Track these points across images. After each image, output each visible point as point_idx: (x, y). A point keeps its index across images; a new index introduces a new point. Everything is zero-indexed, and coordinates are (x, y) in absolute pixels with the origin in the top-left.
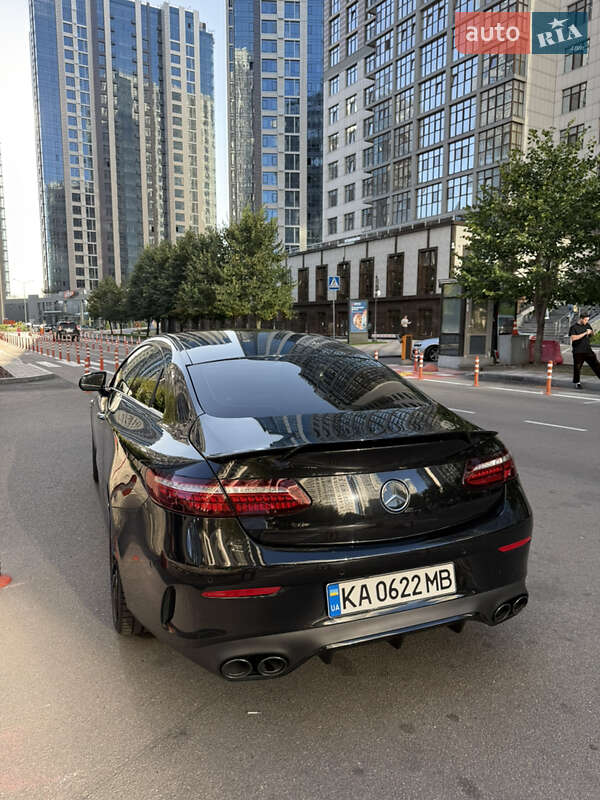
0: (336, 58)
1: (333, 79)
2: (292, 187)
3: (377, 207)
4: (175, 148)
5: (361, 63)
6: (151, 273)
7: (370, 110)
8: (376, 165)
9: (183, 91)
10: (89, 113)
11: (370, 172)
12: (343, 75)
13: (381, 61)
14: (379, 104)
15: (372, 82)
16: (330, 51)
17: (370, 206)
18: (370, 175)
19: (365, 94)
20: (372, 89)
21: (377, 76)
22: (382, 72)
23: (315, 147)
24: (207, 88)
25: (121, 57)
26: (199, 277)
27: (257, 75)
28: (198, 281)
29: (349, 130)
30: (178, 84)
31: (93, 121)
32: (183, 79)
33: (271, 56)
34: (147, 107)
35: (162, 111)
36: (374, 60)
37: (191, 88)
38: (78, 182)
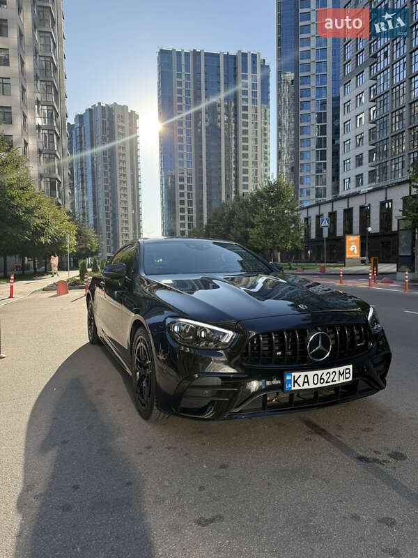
0: (349, 69)
1: (347, 83)
2: (321, 160)
3: (379, 169)
4: (243, 142)
5: (367, 70)
6: (215, 223)
7: (373, 101)
8: (378, 140)
9: (250, 105)
10: (190, 126)
11: (373, 145)
12: (354, 80)
13: (381, 66)
14: (380, 96)
15: (375, 82)
16: (345, 65)
17: (374, 168)
18: (374, 147)
19: (370, 91)
20: (375, 86)
21: (378, 77)
22: (382, 74)
23: (336, 132)
24: (266, 100)
25: (211, 88)
26: (241, 224)
27: (296, 88)
28: (240, 227)
29: (358, 117)
30: (246, 100)
31: (193, 131)
32: (250, 97)
33: (306, 74)
34: (226, 118)
35: (236, 119)
36: (377, 66)
37: (254, 102)
38: (182, 170)
